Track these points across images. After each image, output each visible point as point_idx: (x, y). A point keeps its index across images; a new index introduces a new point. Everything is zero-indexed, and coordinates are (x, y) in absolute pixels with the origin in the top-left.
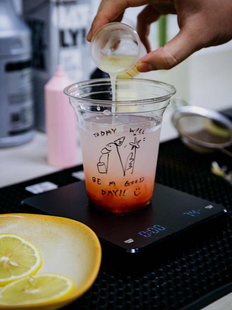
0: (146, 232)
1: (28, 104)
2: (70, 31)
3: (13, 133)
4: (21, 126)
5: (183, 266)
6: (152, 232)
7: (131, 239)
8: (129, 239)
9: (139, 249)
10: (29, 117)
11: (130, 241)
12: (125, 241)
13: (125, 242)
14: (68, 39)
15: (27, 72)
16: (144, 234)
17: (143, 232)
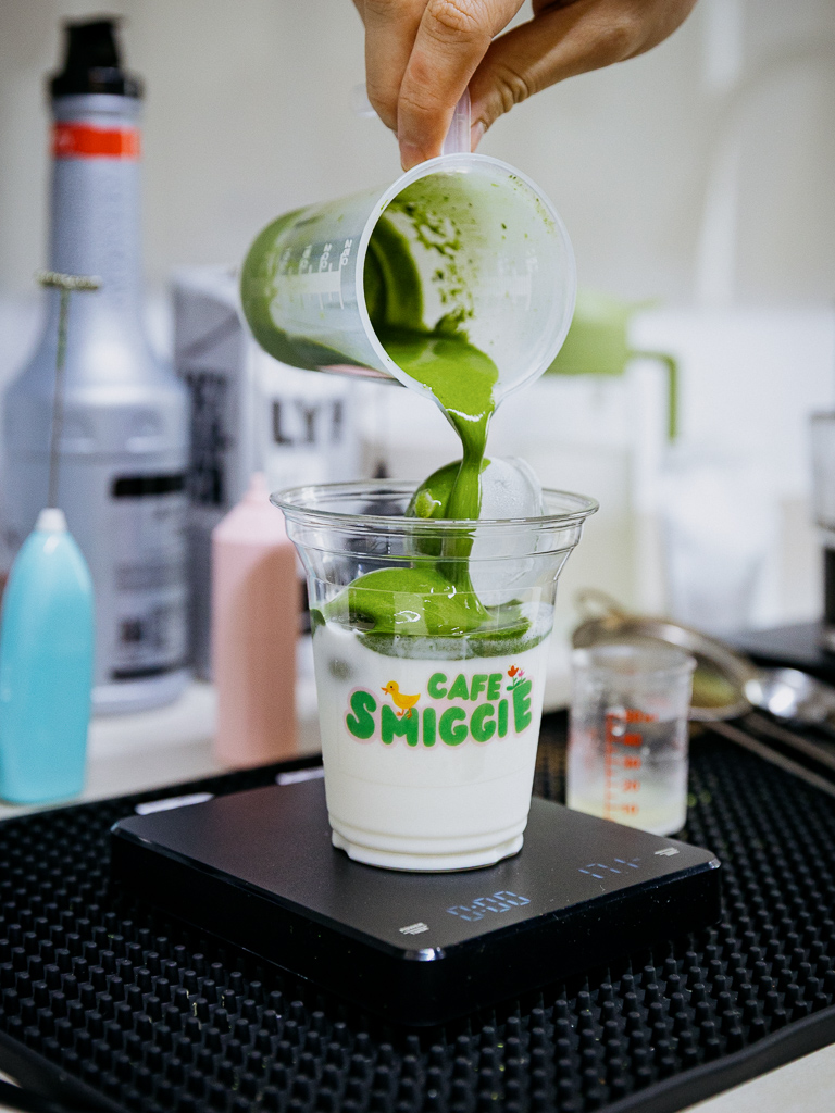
0: (469, 907)
1: (175, 594)
2: (299, 403)
3: (123, 675)
4: (148, 657)
5: (583, 1012)
6: (489, 908)
7: (421, 924)
8: (417, 922)
9: (446, 949)
10: (175, 635)
11: (419, 928)
12: (403, 927)
13: (402, 930)
14: (293, 425)
15: (174, 503)
16: (463, 912)
17: (462, 908)
